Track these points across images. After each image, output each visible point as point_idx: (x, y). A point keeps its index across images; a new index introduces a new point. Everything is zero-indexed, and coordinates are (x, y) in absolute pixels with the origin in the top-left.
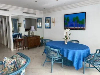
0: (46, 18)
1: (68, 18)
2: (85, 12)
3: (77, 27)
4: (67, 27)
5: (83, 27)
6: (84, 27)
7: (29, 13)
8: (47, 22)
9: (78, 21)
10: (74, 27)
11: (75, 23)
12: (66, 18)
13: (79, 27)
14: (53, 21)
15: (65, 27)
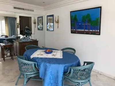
0: (48, 16)
1: (76, 16)
2: (101, 7)
3: (87, 30)
4: (74, 30)
5: (96, 31)
6: (98, 31)
7: (23, 9)
8: (49, 22)
9: (89, 21)
10: (83, 30)
11: (85, 23)
12: (73, 16)
13: (91, 30)
14: (57, 20)
15: (72, 30)
